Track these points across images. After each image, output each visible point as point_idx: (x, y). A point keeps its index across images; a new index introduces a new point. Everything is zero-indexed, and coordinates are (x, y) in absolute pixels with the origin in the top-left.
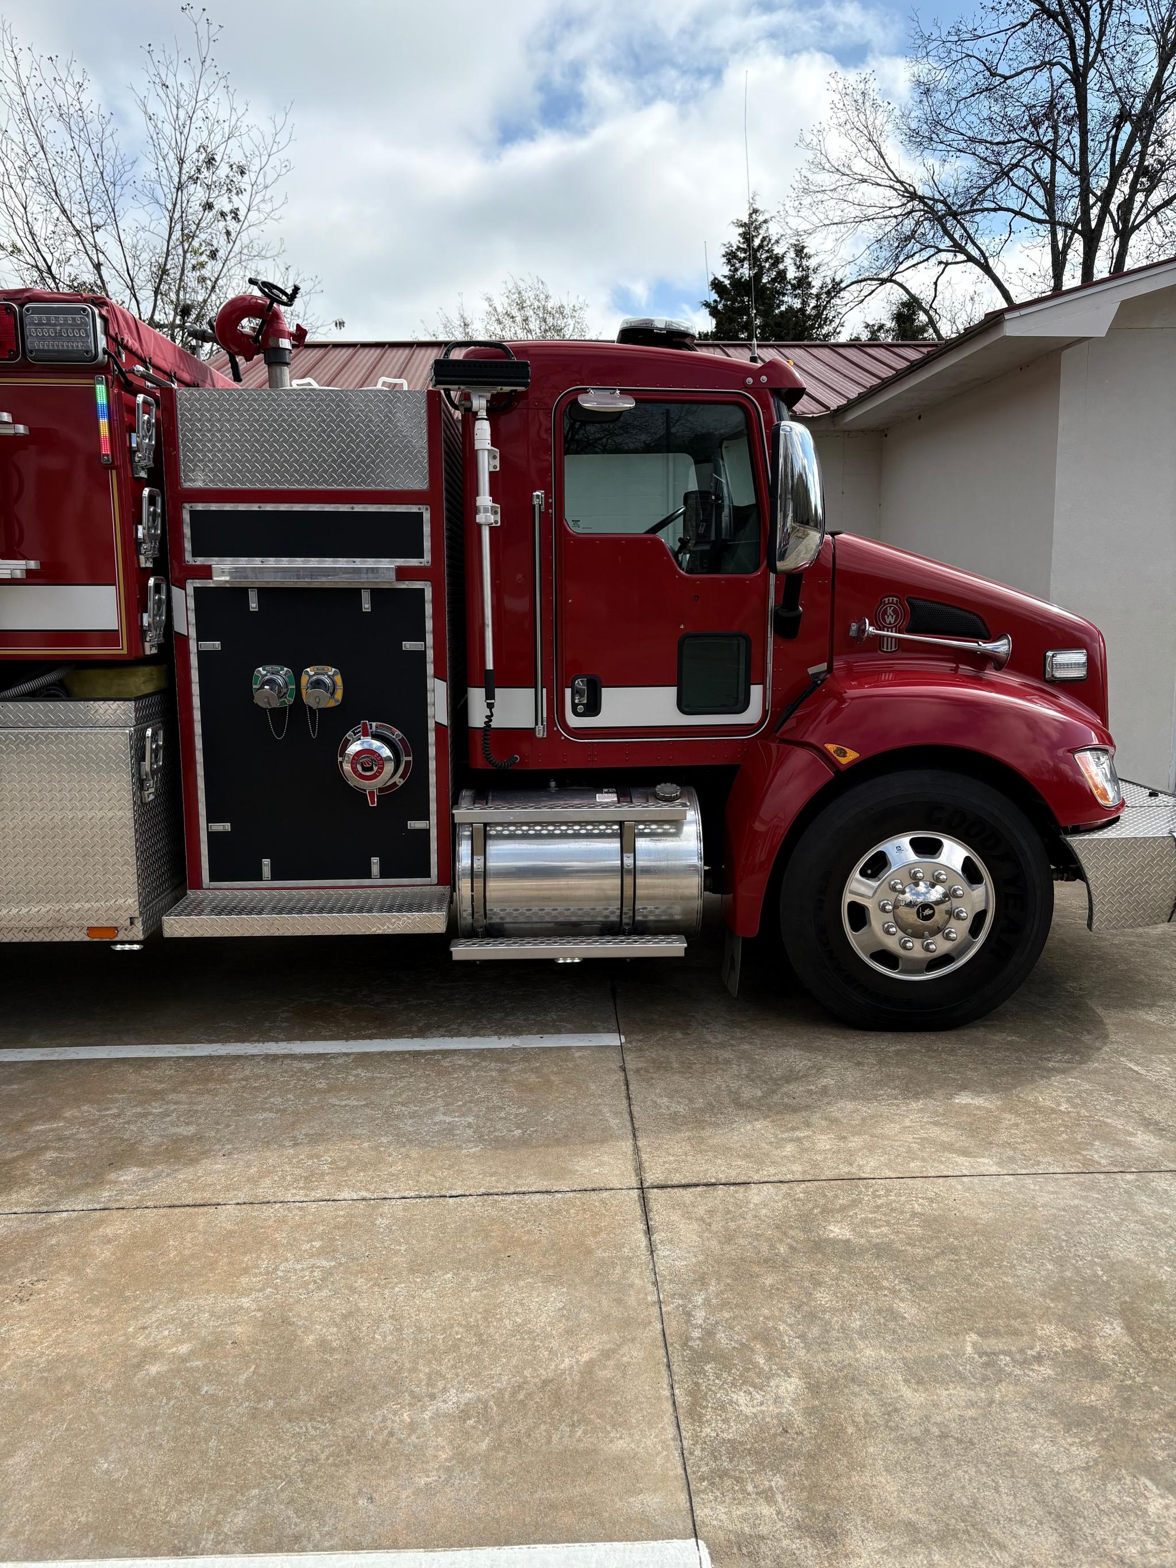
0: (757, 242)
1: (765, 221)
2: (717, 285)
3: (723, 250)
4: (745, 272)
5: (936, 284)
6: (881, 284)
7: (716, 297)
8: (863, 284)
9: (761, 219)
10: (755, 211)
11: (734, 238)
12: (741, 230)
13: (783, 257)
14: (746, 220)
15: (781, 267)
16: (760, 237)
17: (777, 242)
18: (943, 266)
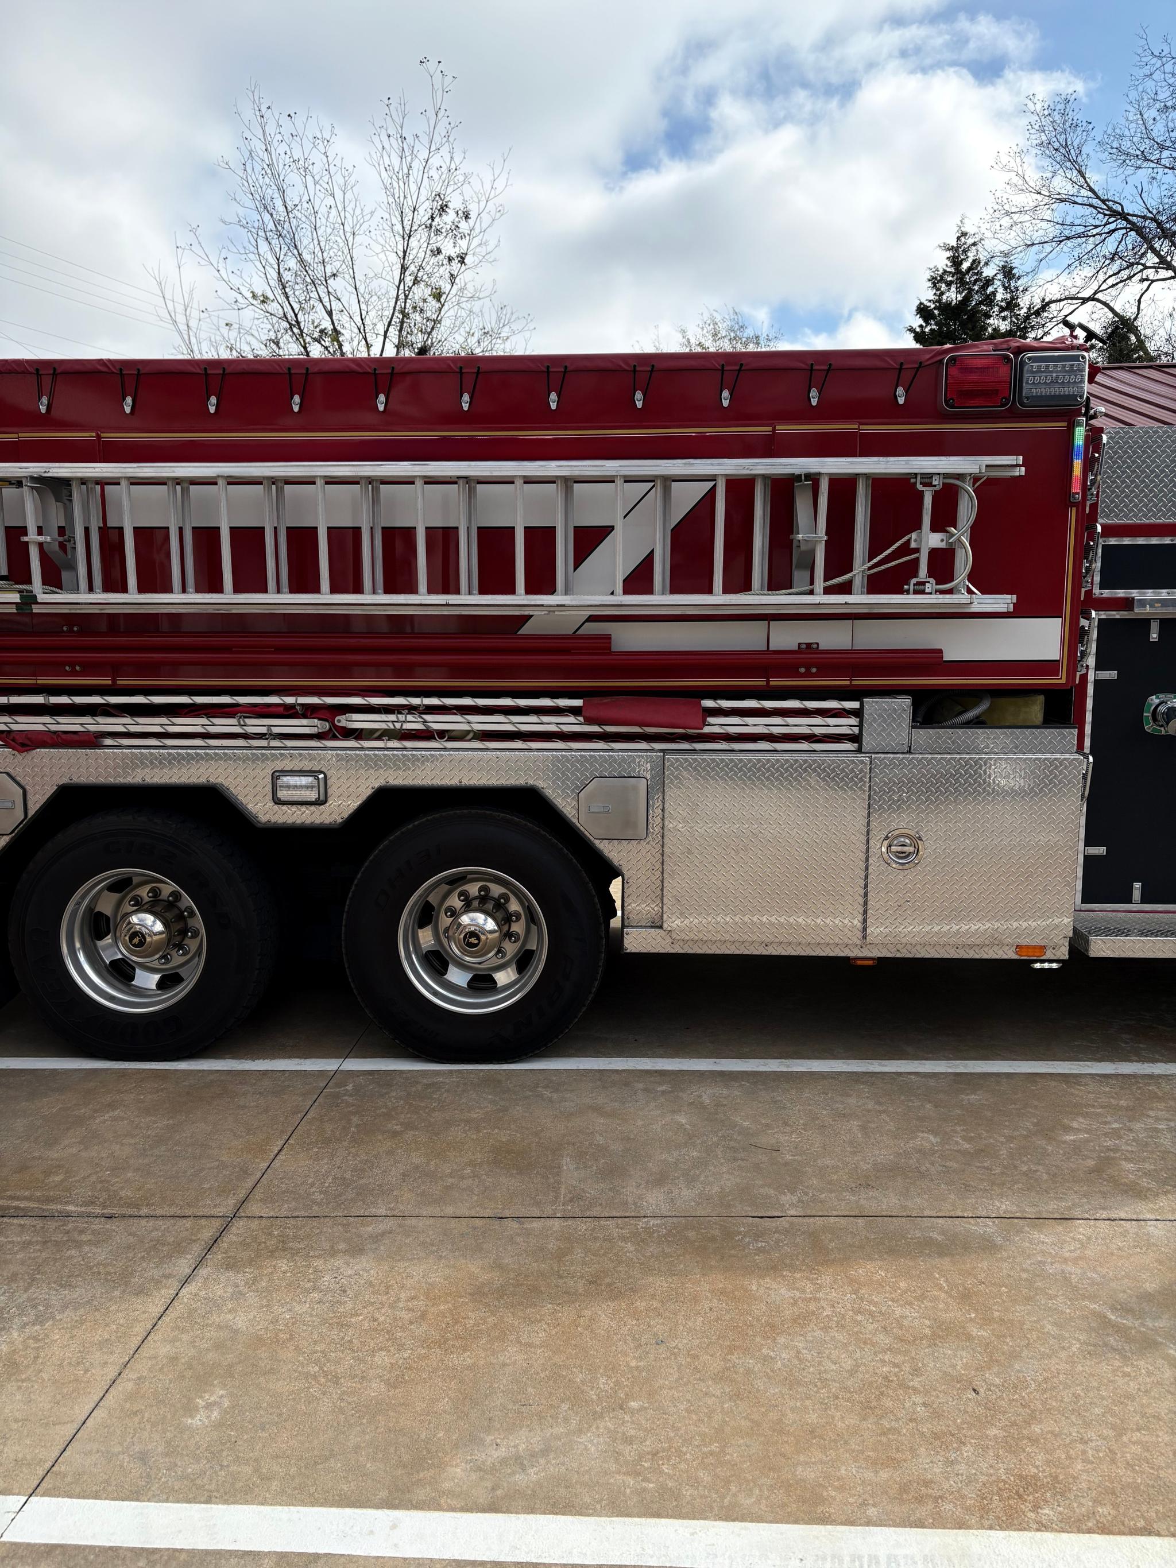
0: (965, 266)
1: (974, 244)
2: (923, 311)
3: (928, 275)
4: (952, 296)
5: (1139, 301)
6: (1083, 303)
7: (921, 322)
8: (1062, 303)
9: (970, 241)
10: (964, 234)
11: (942, 261)
12: (949, 254)
13: (993, 279)
14: (954, 243)
15: (990, 289)
16: (970, 260)
17: (986, 264)
18: (1146, 283)
